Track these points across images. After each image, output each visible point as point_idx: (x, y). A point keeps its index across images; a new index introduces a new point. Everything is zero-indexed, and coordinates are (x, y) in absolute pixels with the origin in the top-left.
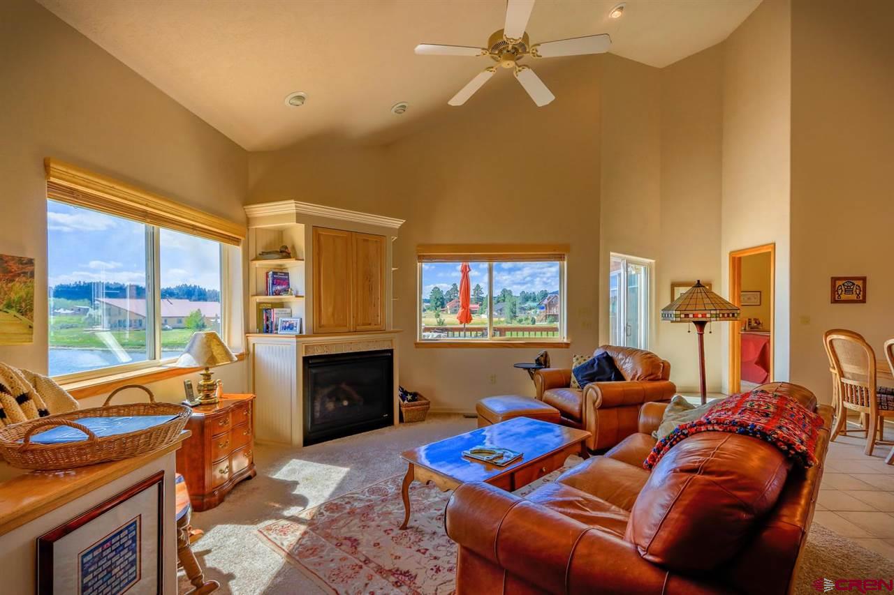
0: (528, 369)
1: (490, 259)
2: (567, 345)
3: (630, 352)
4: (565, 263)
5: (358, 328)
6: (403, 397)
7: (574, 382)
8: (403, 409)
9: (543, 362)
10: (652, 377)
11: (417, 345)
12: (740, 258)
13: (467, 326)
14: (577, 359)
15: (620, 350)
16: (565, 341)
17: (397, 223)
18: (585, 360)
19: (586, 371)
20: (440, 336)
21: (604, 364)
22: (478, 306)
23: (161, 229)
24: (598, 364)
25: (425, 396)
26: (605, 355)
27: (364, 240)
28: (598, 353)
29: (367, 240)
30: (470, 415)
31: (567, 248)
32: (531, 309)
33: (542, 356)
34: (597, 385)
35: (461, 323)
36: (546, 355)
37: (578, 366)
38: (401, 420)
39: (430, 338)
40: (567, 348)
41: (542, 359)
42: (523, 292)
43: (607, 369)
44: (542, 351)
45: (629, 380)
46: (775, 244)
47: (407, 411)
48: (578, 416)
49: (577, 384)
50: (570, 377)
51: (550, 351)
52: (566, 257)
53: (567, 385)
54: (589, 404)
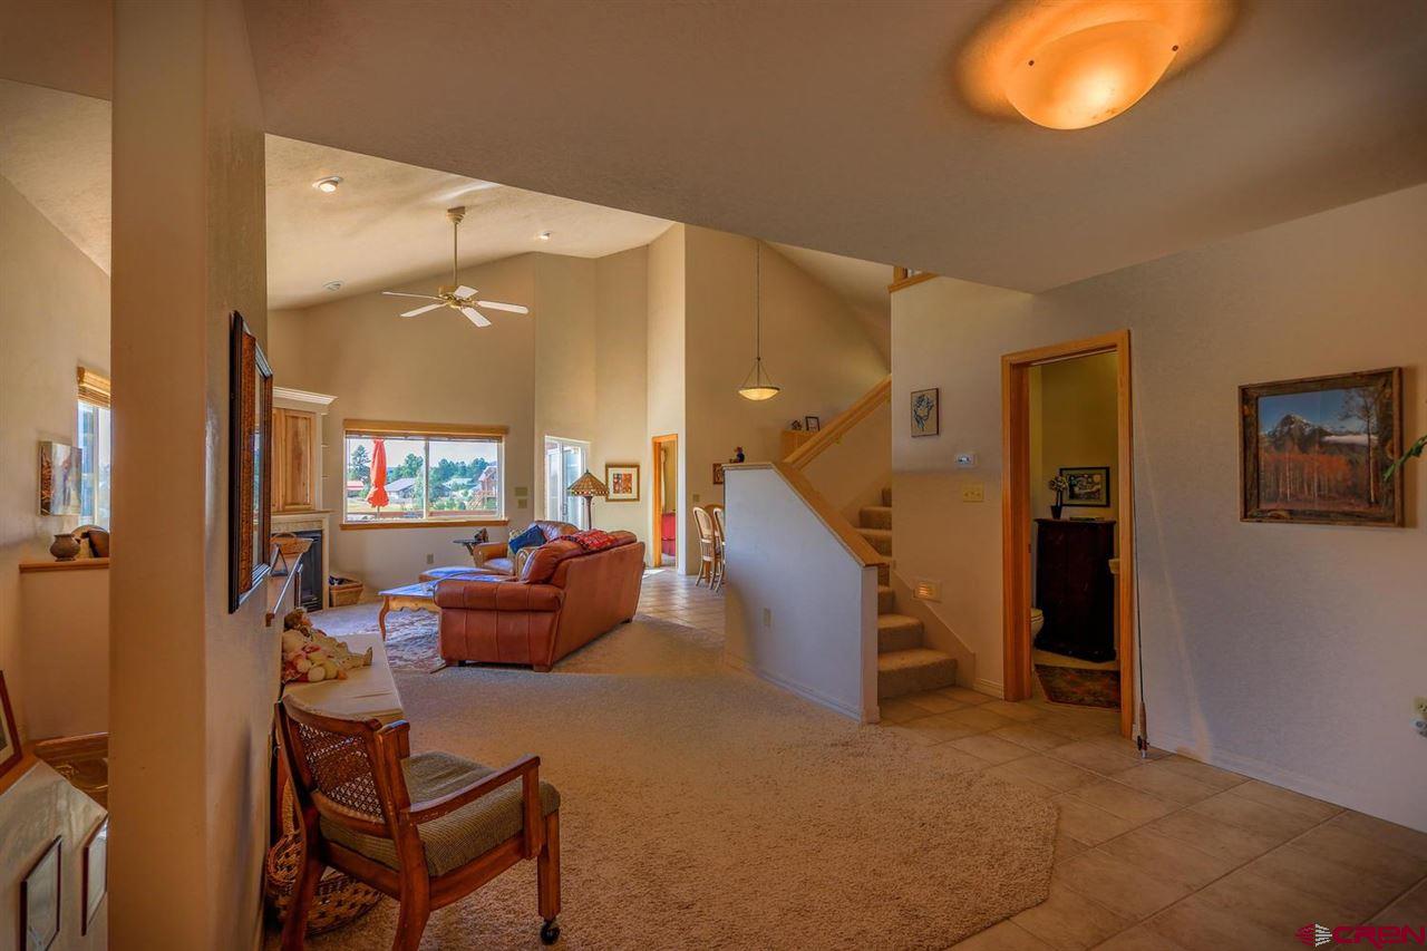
0: (466, 544)
1: (428, 438)
2: (505, 523)
4: (504, 444)
5: (287, 507)
6: (331, 583)
7: (509, 551)
8: (334, 592)
9: (482, 538)
11: (344, 527)
12: (660, 443)
13: (382, 509)
15: (549, 523)
16: (503, 519)
17: (327, 400)
18: (520, 532)
19: (520, 540)
21: (535, 533)
22: (360, 483)
23: (100, 410)
26: (536, 528)
27: (293, 417)
28: (531, 526)
29: (297, 418)
31: (505, 430)
33: (482, 532)
34: (528, 550)
35: (373, 506)
37: (513, 537)
38: (331, 605)
41: (481, 534)
43: (537, 537)
44: (481, 528)
45: (552, 542)
46: (677, 436)
47: (338, 594)
49: (512, 553)
50: (506, 549)
51: (488, 529)
52: (504, 439)
53: (503, 555)
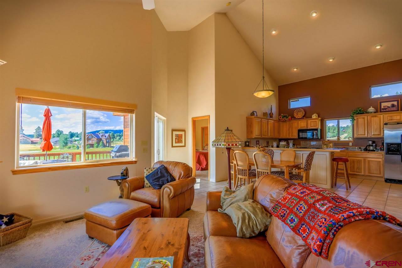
0: (117, 180)
2: (135, 162)
3: (177, 164)
4: (134, 115)
7: (147, 184)
9: (125, 175)
10: (188, 176)
11: (15, 172)
12: (195, 120)
14: (147, 170)
16: (134, 159)
18: (152, 170)
19: (154, 177)
20: (36, 163)
21: (164, 171)
24: (160, 172)
25: (25, 215)
26: (163, 167)
30: (68, 220)
31: (136, 106)
32: (75, 141)
33: (125, 170)
34: (170, 185)
35: (44, 150)
36: (127, 170)
37: (148, 174)
39: (25, 165)
40: (136, 163)
41: (125, 172)
42: (70, 132)
43: (166, 174)
44: (124, 167)
45: (177, 179)
46: (210, 116)
48: (158, 206)
49: (149, 184)
50: (144, 181)
52: (135, 112)
53: (143, 187)
54: (166, 196)
